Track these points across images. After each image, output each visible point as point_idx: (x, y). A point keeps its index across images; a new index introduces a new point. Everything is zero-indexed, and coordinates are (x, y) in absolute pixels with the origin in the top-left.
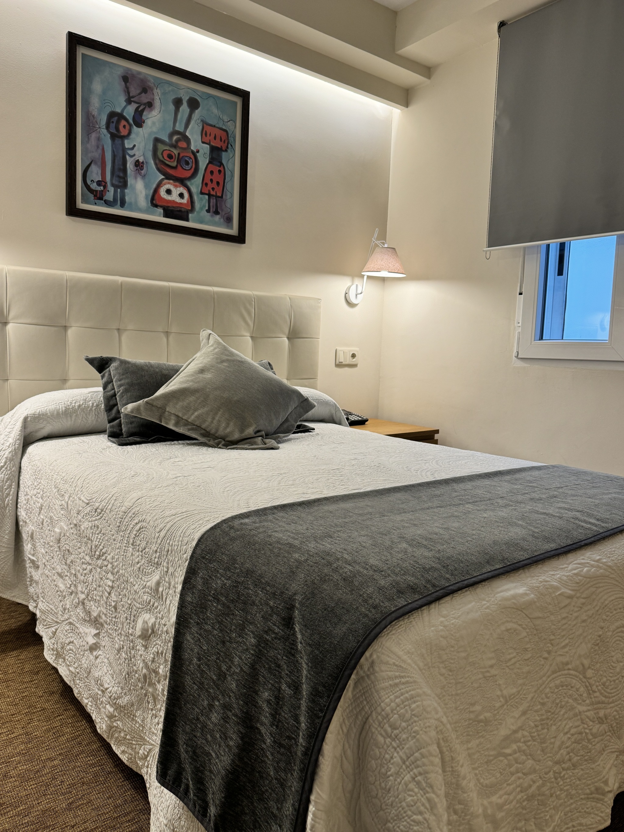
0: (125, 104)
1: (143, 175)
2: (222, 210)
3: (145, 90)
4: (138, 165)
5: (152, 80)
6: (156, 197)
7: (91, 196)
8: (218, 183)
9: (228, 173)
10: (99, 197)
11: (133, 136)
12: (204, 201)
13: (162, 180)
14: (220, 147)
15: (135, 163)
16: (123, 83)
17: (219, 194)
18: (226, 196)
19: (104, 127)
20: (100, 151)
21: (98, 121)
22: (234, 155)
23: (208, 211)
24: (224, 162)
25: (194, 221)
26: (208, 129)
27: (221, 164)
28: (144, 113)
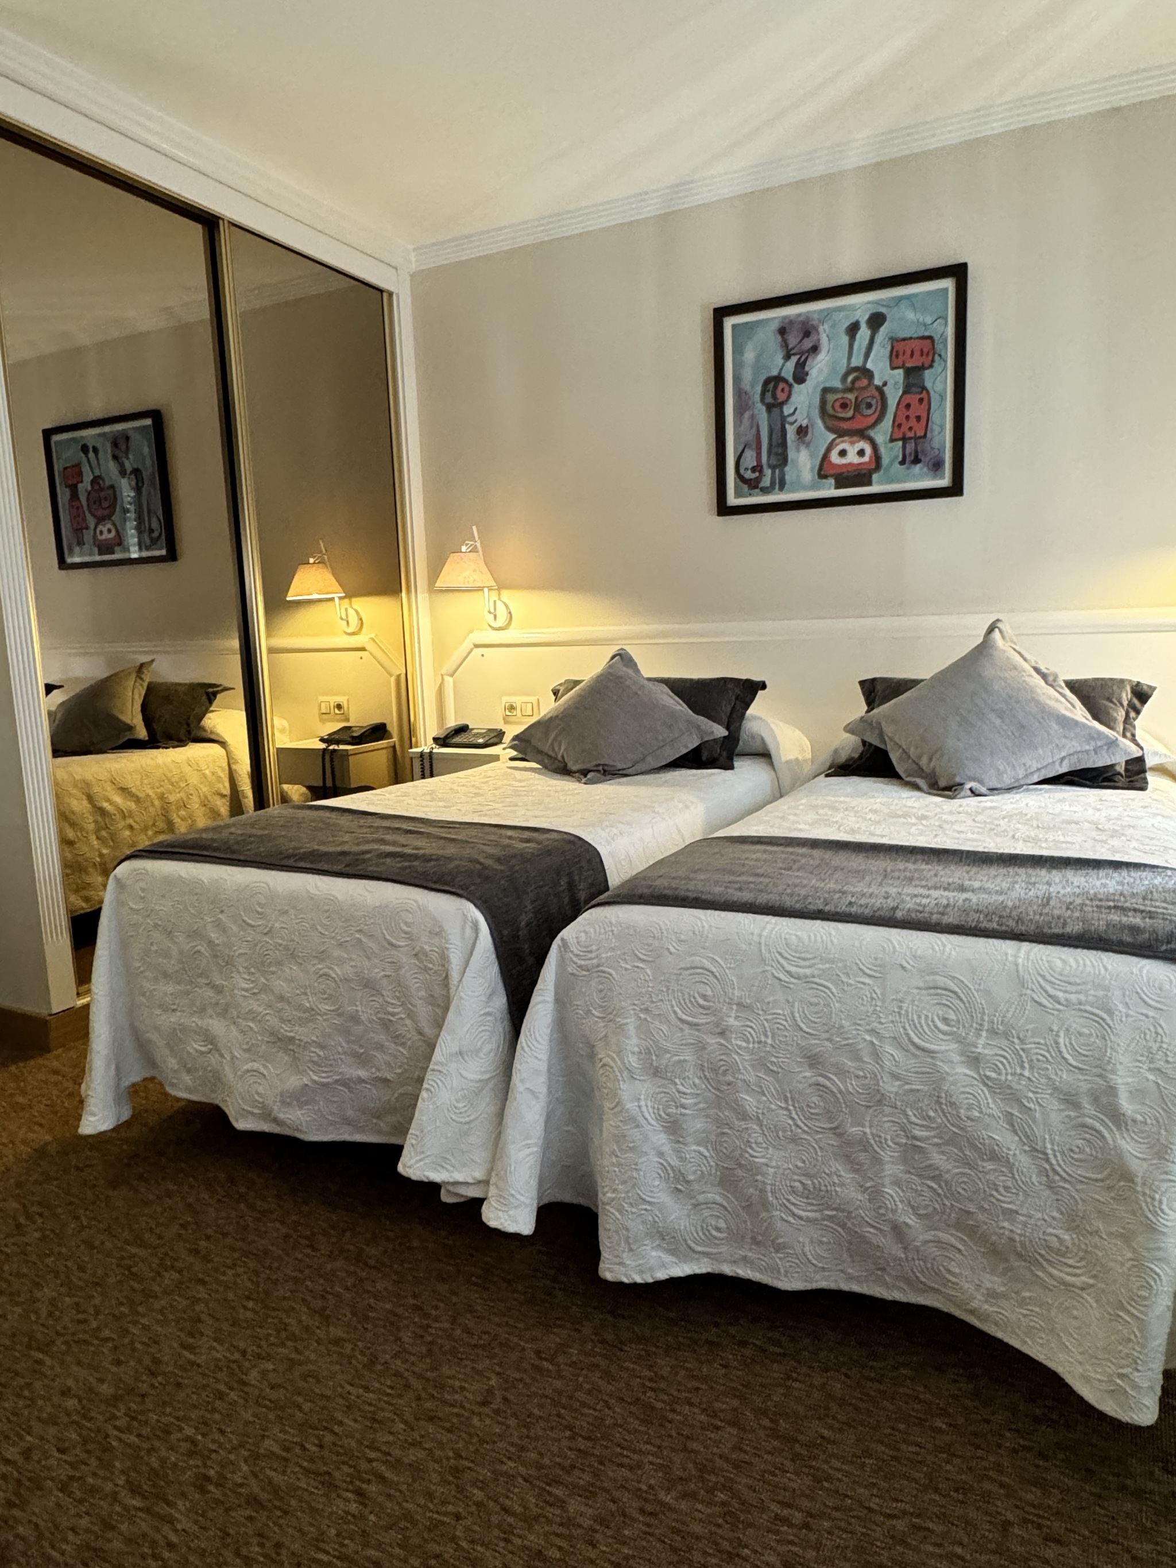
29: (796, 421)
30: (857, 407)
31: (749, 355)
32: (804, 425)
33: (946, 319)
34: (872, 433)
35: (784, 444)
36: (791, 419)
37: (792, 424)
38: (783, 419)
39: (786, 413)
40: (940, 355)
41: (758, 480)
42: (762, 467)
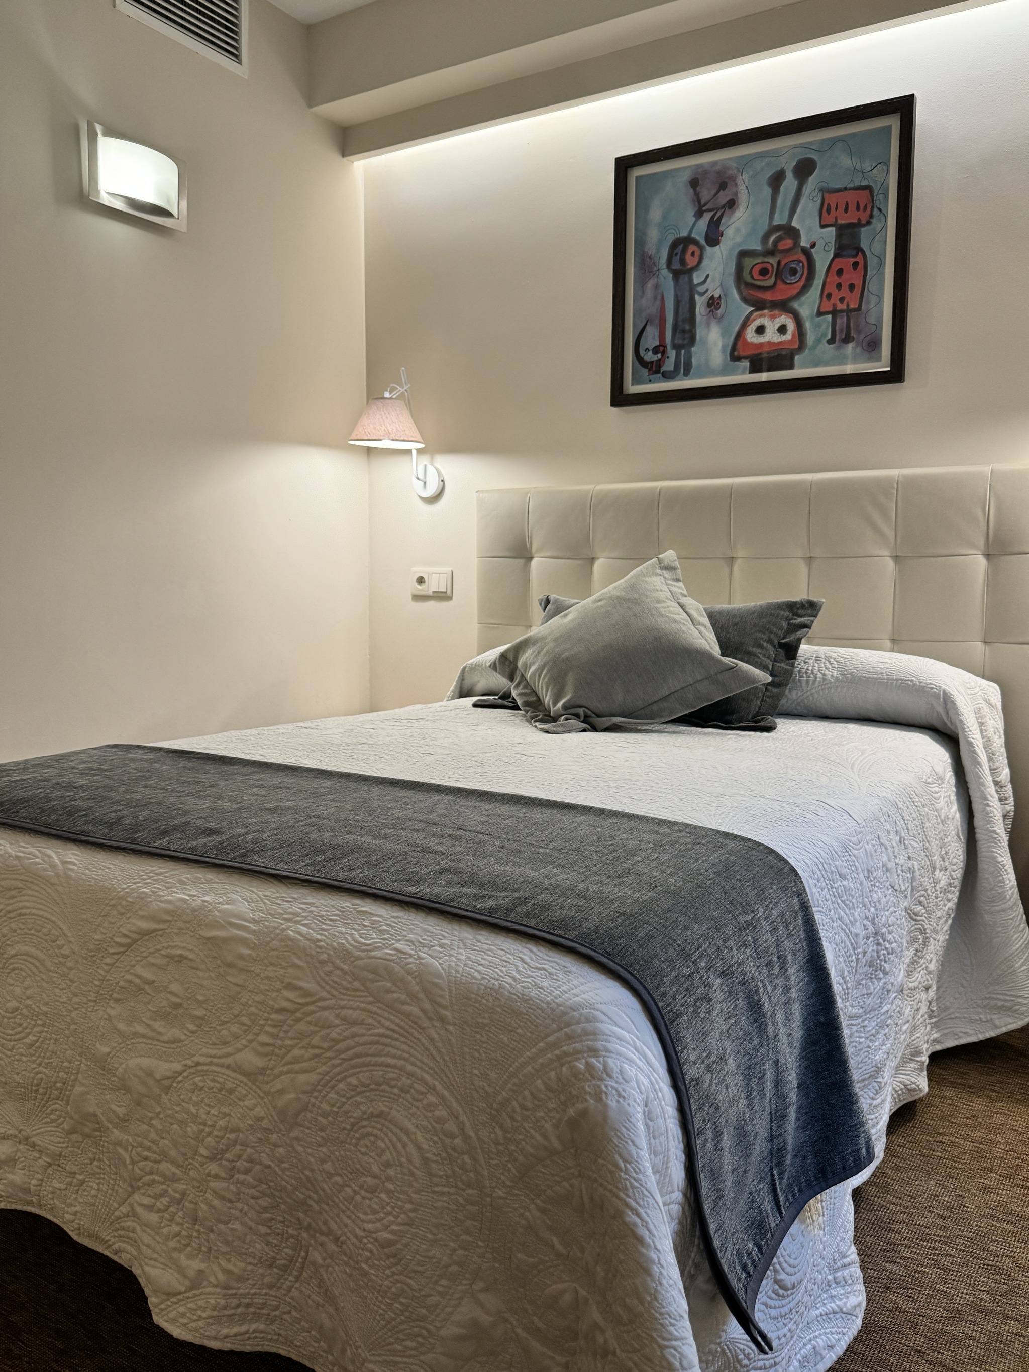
0: (694, 219)
1: (719, 316)
2: (859, 332)
3: (723, 186)
4: (713, 304)
5: (734, 165)
6: (740, 344)
7: (645, 372)
8: (852, 287)
9: (872, 262)
10: (655, 369)
11: (705, 262)
12: (824, 326)
13: (751, 313)
14: (855, 221)
15: (708, 303)
16: (691, 191)
17: (853, 306)
18: (868, 303)
19: (665, 266)
20: (658, 303)
21: (657, 261)
22: (885, 226)
23: (831, 341)
24: (864, 245)
25: (804, 366)
26: (832, 200)
27: (859, 250)
28: (723, 221)
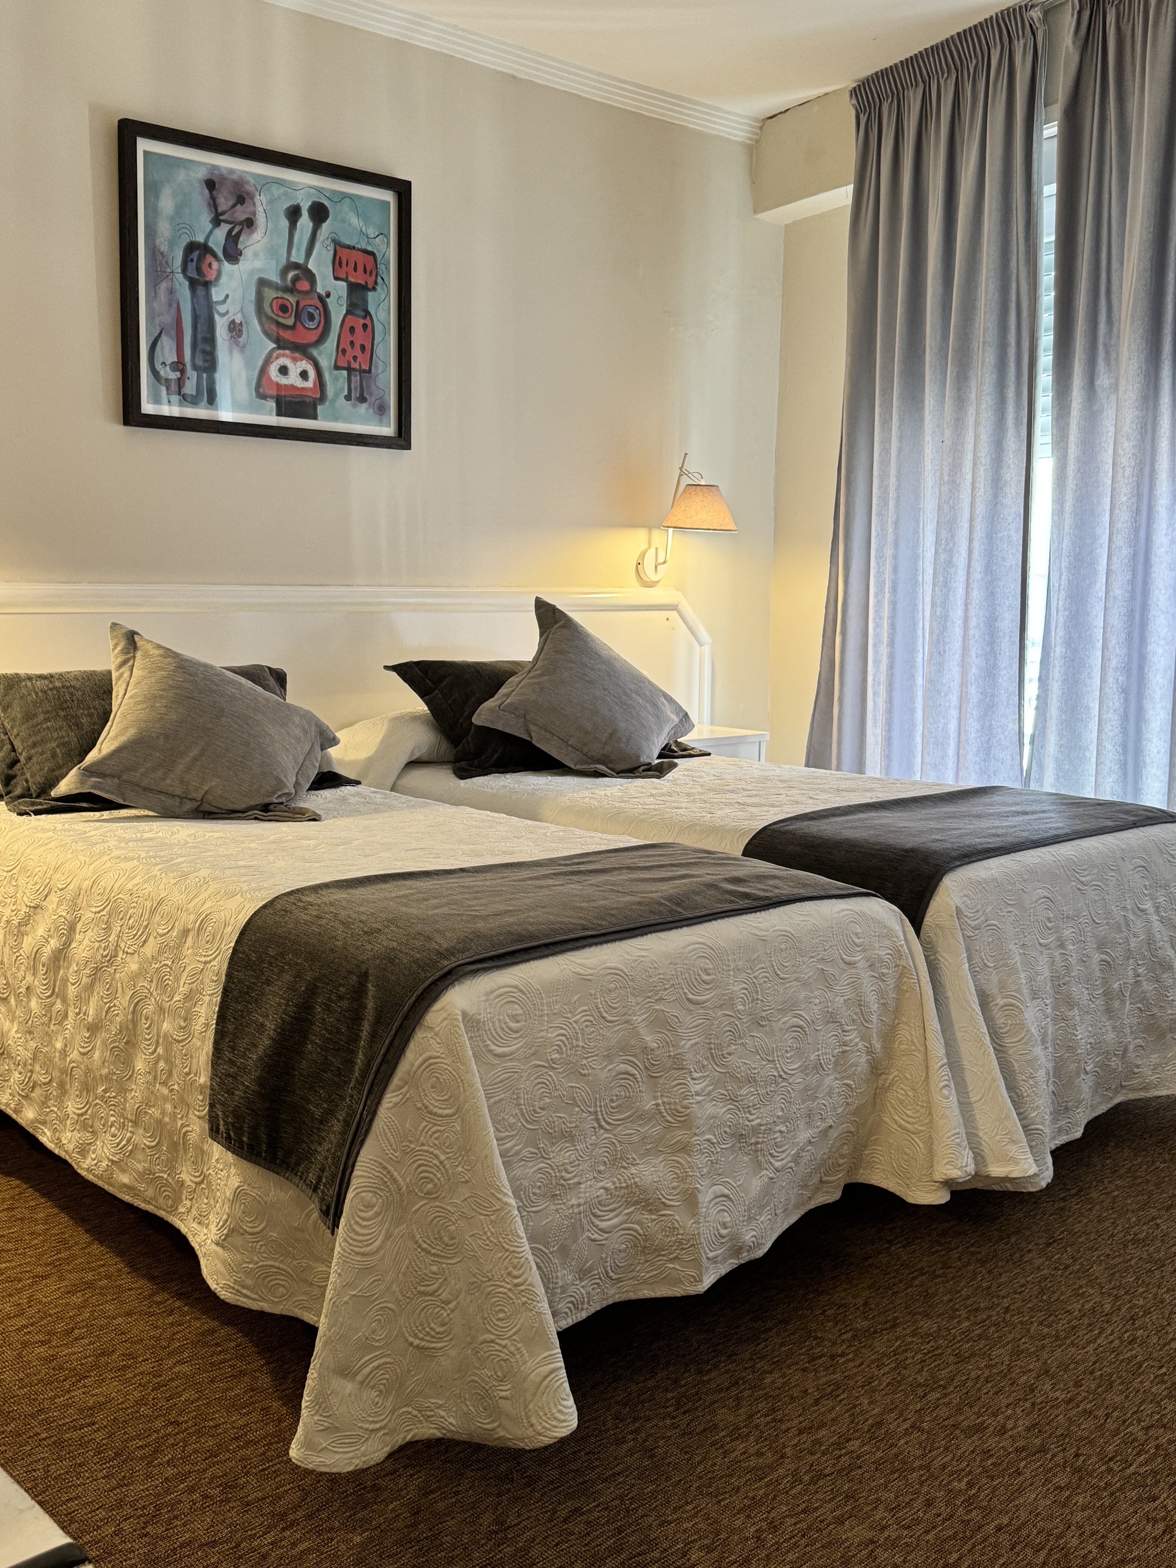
29: (227, 312)
30: (298, 316)
31: (167, 203)
32: (238, 321)
33: (387, 236)
34: (315, 352)
35: (211, 340)
36: (222, 309)
37: (222, 315)
38: (210, 306)
39: (215, 298)
40: (383, 279)
41: (180, 383)
42: (184, 365)
